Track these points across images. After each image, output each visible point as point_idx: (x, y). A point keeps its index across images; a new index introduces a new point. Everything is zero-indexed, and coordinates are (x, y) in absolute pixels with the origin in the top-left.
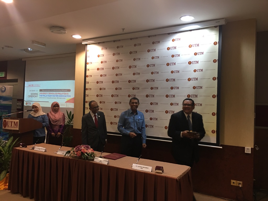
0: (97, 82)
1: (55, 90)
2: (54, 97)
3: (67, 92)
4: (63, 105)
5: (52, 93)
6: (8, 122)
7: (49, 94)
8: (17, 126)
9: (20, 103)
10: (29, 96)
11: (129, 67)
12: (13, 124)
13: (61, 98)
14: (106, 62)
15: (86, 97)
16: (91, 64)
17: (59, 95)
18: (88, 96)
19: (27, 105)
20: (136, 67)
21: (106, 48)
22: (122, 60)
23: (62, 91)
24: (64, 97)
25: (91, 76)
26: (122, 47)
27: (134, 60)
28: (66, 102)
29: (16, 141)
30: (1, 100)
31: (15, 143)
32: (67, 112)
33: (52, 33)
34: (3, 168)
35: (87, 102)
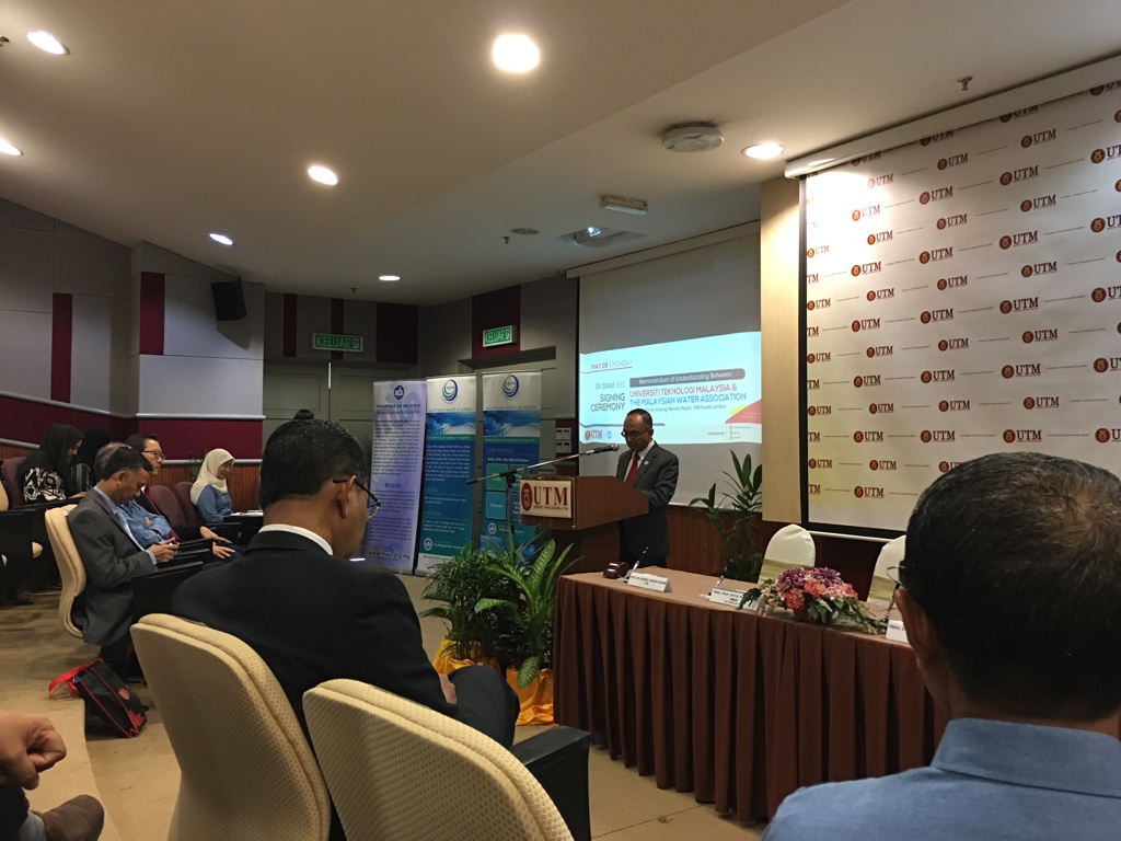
0: (856, 326)
1: (685, 378)
2: (685, 405)
3: (730, 382)
4: (717, 433)
5: (675, 392)
6: (538, 490)
7: (666, 396)
8: (565, 504)
9: (566, 431)
10: (596, 407)
11: (1001, 241)
12: (552, 494)
13: (709, 407)
14: (890, 235)
15: (808, 391)
16: (826, 255)
17: (699, 394)
18: (817, 384)
19: (591, 440)
20: (1034, 237)
21: (890, 178)
22: (963, 219)
23: (710, 380)
24: (719, 403)
25: (828, 302)
26: (964, 158)
27: (1026, 206)
28: (728, 422)
29: (564, 554)
30: (505, 425)
31: (562, 563)
32: (735, 458)
33: (669, 151)
34: (526, 647)
35: (813, 411)
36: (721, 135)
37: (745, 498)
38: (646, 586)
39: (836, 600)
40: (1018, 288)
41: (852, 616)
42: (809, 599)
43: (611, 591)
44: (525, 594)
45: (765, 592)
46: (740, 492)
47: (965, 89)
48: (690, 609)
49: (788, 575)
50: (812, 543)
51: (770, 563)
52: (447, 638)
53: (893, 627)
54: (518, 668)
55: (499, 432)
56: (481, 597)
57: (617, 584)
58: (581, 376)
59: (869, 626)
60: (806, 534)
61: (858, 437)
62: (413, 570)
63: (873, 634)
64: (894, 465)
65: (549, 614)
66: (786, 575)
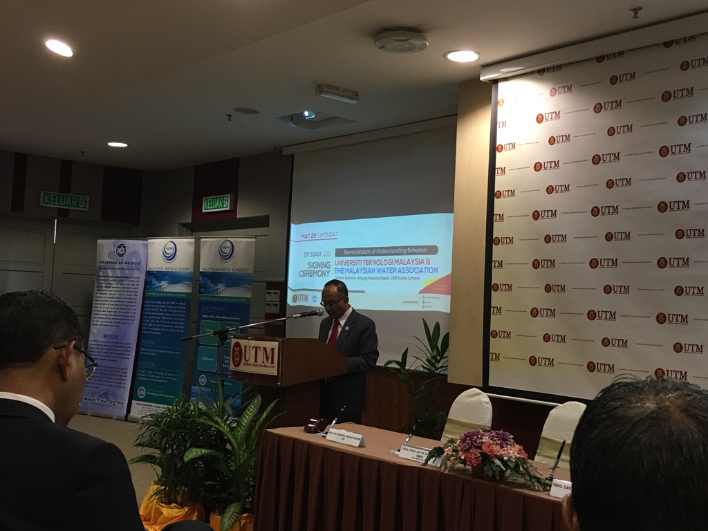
0: (536, 215)
1: (385, 251)
2: (384, 275)
3: (425, 257)
4: (412, 302)
5: (375, 262)
6: (248, 348)
7: (366, 266)
8: (272, 362)
9: (275, 293)
10: (304, 273)
11: (661, 150)
12: (261, 353)
13: (405, 278)
14: (568, 138)
15: (493, 270)
16: (512, 152)
17: (397, 266)
18: (500, 264)
19: (298, 303)
20: (688, 148)
21: (569, 88)
22: (630, 128)
23: (407, 254)
24: (414, 275)
25: (513, 193)
26: (633, 76)
27: (682, 121)
28: (421, 292)
29: (269, 408)
30: (220, 285)
31: (267, 417)
32: (426, 326)
33: (380, 51)
34: (230, 494)
35: (497, 288)
36: (426, 39)
37: (433, 361)
38: (342, 442)
39: (509, 460)
40: (672, 191)
41: (522, 474)
42: (486, 458)
43: (310, 446)
44: (231, 444)
45: (449, 451)
46: (429, 356)
47: (635, 17)
48: (381, 464)
49: (468, 437)
50: (490, 406)
51: (453, 422)
52: (156, 483)
53: (556, 485)
54: (222, 513)
55: (214, 291)
56: (190, 447)
57: (315, 439)
58: (292, 243)
59: (536, 484)
60: (484, 397)
61: (535, 313)
62: (126, 416)
63: (539, 491)
64: (563, 339)
65: (252, 463)
66: (467, 436)
